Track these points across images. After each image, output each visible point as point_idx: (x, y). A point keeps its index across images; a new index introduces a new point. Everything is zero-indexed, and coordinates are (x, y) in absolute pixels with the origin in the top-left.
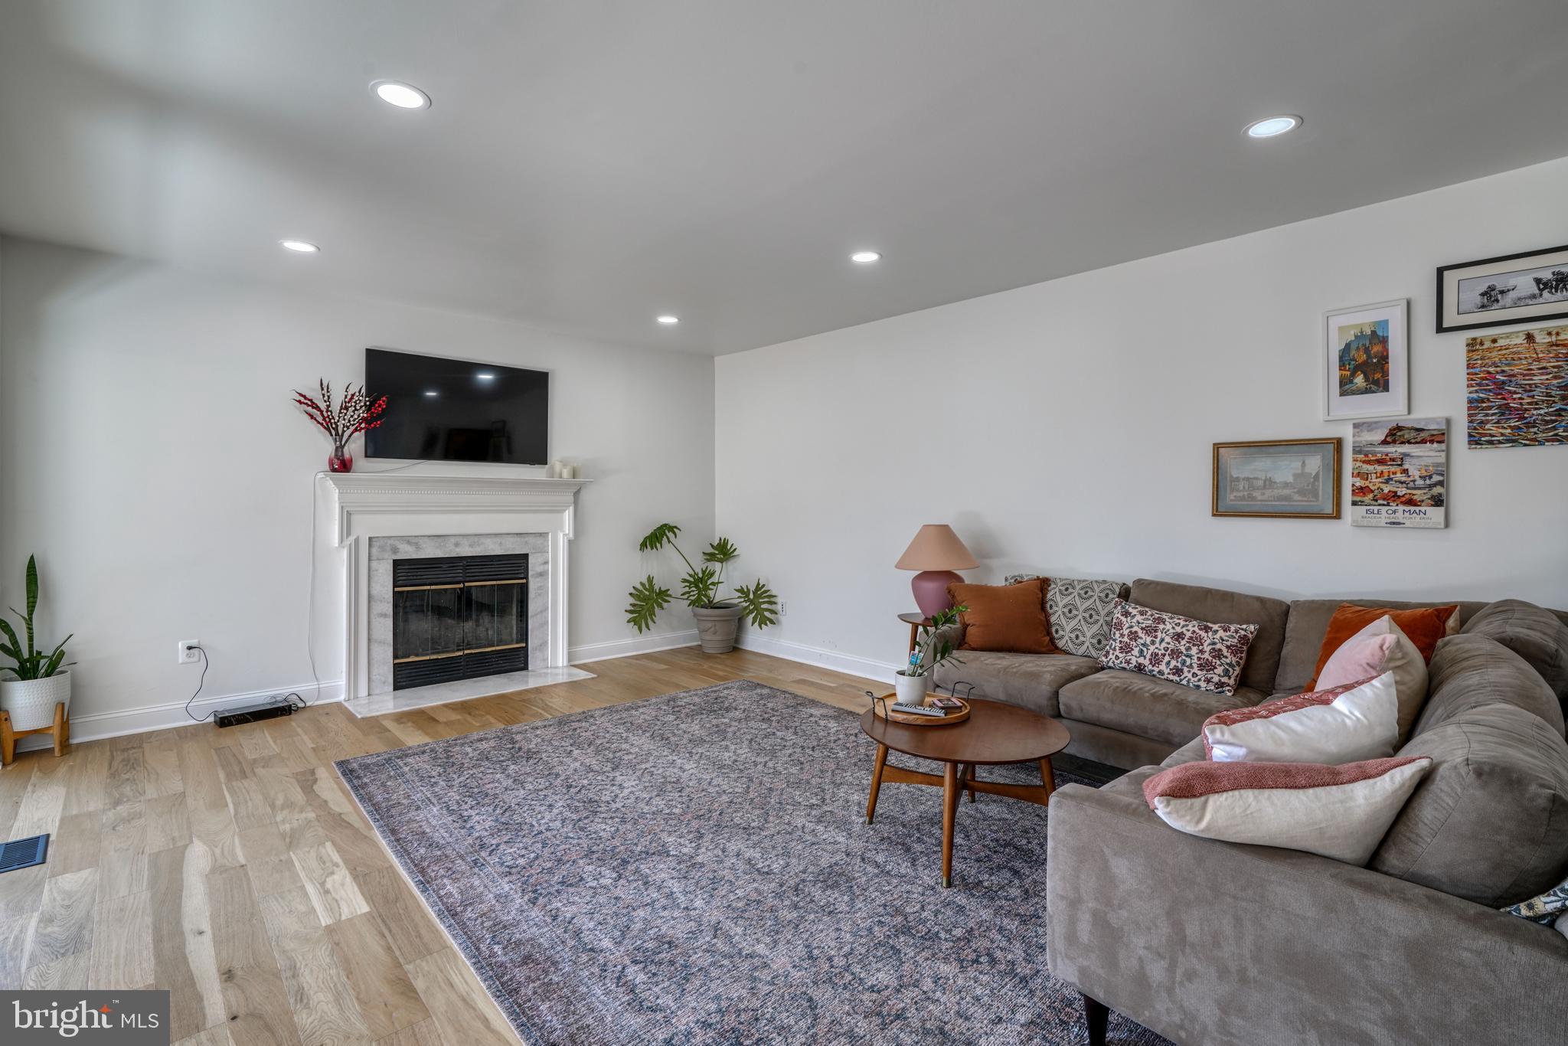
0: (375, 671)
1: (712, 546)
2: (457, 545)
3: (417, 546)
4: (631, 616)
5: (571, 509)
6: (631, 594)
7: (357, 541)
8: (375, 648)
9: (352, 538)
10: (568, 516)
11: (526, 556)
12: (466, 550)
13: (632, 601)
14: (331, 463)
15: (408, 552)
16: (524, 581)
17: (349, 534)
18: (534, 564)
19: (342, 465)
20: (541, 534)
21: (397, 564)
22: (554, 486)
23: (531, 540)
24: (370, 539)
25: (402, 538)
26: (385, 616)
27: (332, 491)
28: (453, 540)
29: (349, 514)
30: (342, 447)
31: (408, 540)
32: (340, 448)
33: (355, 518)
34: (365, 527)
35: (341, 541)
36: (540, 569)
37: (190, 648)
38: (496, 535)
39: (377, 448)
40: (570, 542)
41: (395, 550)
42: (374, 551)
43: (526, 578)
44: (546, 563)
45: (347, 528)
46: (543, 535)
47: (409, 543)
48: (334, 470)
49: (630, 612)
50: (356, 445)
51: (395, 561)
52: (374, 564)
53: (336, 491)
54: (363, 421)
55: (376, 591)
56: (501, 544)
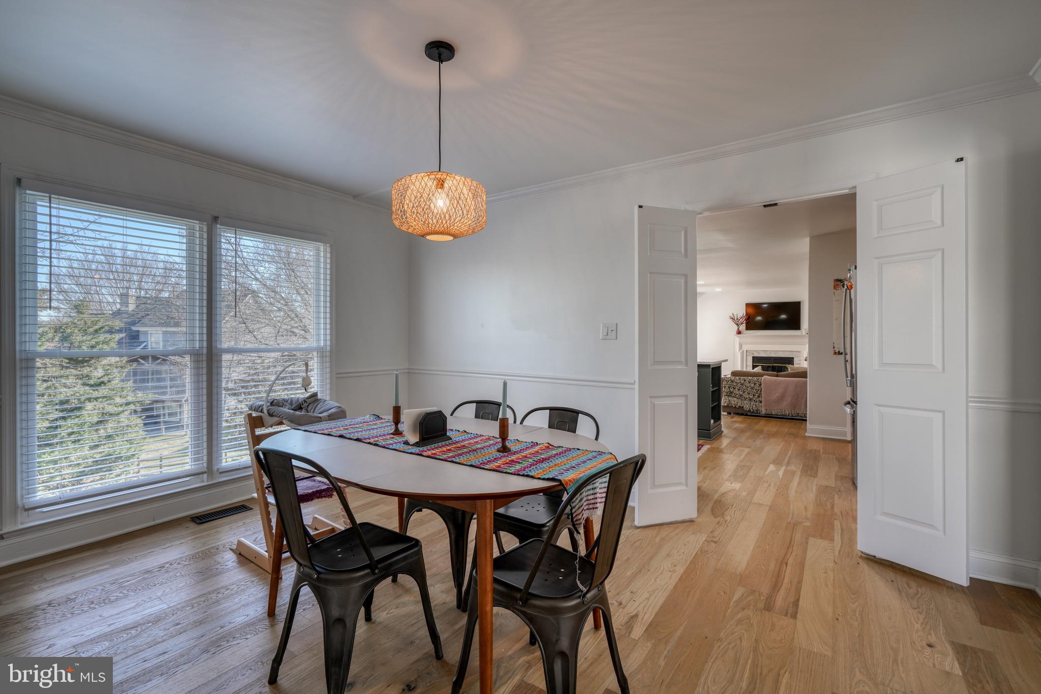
2: (770, 353)
3: (759, 353)
7: (743, 351)
9: (741, 351)
11: (793, 358)
12: (773, 355)
14: (736, 332)
15: (756, 355)
17: (741, 349)
18: (795, 360)
19: (739, 333)
21: (753, 357)
22: (801, 337)
23: (795, 353)
24: (747, 351)
27: (737, 339)
29: (741, 345)
31: (756, 351)
32: (738, 329)
33: (743, 346)
34: (745, 348)
35: (739, 350)
36: (797, 362)
38: (783, 351)
39: (748, 328)
41: (753, 354)
42: (748, 354)
43: (793, 364)
44: (800, 360)
46: (799, 352)
48: (737, 334)
50: (743, 327)
52: (748, 357)
53: (738, 339)
54: (745, 322)
55: (748, 363)
56: (784, 354)
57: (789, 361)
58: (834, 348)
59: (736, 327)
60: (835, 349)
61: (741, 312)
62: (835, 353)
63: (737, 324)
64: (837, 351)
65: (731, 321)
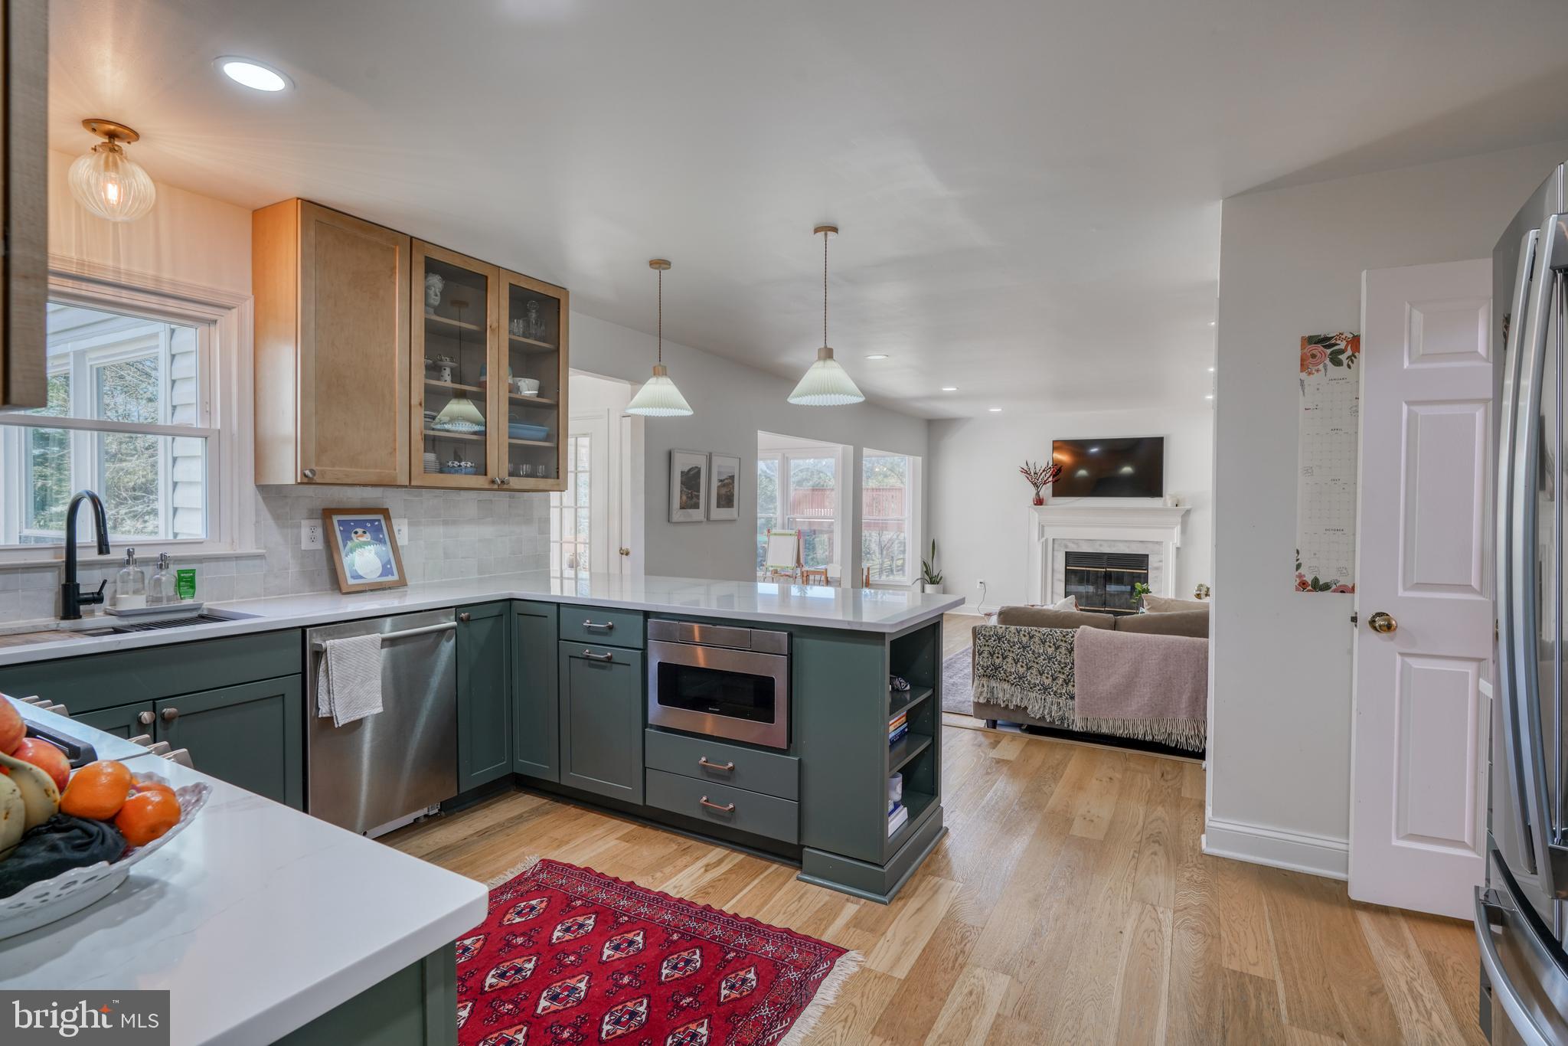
2: (1101, 545)
3: (1079, 545)
5: (1179, 527)
7: (1047, 540)
8: (1055, 596)
9: (1044, 539)
10: (1177, 530)
11: (1148, 555)
12: (1106, 549)
14: (1034, 501)
15: (1073, 548)
16: (1146, 571)
17: (1043, 536)
18: (1152, 562)
19: (1039, 502)
20: (1157, 542)
21: (1067, 553)
22: (1164, 511)
23: (1150, 545)
24: (1054, 540)
25: (1070, 540)
26: (1060, 580)
27: (1035, 515)
28: (1099, 543)
29: (1043, 526)
30: (1038, 492)
31: (1073, 541)
32: (1038, 494)
33: (1046, 528)
34: (1051, 533)
35: (1039, 540)
36: (1156, 565)
37: (981, 582)
38: (1126, 541)
39: (1056, 493)
40: (1178, 549)
41: (1066, 546)
42: (1056, 546)
43: (1147, 569)
44: (1161, 561)
45: (1042, 533)
46: (1159, 543)
47: (1073, 543)
48: (1035, 505)
50: (1047, 491)
51: (1066, 552)
52: (1056, 553)
53: (1037, 515)
54: (1050, 479)
55: (1056, 566)
56: (1129, 547)
57: (1140, 561)
58: (1298, 567)
59: (1033, 491)
60: (1302, 571)
61: (1043, 459)
62: (1303, 585)
63: (1035, 484)
64: (1309, 579)
65: (1023, 475)
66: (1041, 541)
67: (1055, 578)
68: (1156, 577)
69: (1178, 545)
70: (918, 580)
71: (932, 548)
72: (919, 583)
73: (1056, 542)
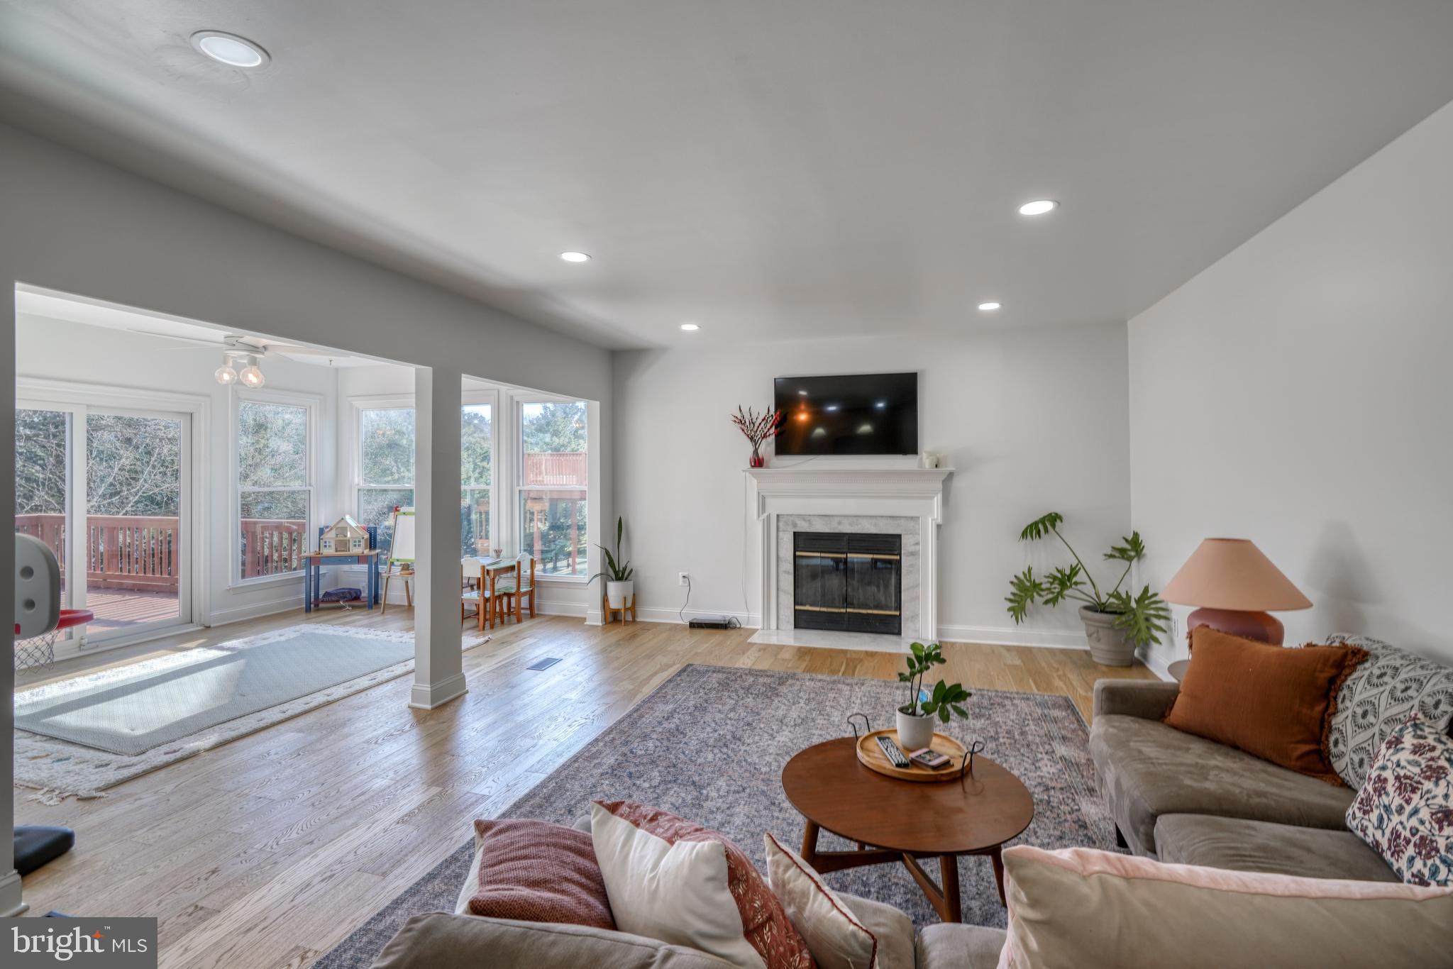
0: (782, 612)
1: (1126, 540)
2: (840, 523)
3: (810, 522)
4: (1010, 605)
5: (940, 496)
6: (1012, 583)
7: (769, 517)
8: (782, 595)
9: (765, 515)
10: (937, 501)
11: (899, 536)
12: (846, 528)
13: (1014, 590)
14: (751, 463)
15: (804, 527)
16: (898, 557)
17: (764, 511)
18: (907, 544)
19: (758, 462)
20: (912, 518)
21: (797, 535)
22: (920, 475)
23: (903, 522)
24: (778, 516)
25: (800, 516)
26: (788, 573)
27: (752, 483)
28: (837, 519)
29: (764, 498)
30: (757, 449)
31: (803, 517)
32: (756, 451)
33: (768, 501)
34: (774, 507)
35: (759, 516)
36: (912, 549)
37: (684, 577)
38: (871, 517)
39: (783, 448)
40: (939, 526)
41: (795, 525)
42: (781, 524)
43: (900, 555)
44: (917, 544)
45: (762, 507)
46: (915, 519)
47: (804, 520)
48: (752, 466)
49: (1011, 600)
50: (767, 447)
51: (795, 533)
52: (781, 534)
53: (755, 481)
54: (773, 430)
55: (782, 554)
56: (876, 525)
57: (891, 543)
59: (749, 448)
61: (763, 405)
63: (752, 439)
65: (736, 429)
66: (762, 518)
67: (781, 569)
68: (911, 566)
69: (940, 521)
70: (596, 576)
71: (618, 529)
72: (598, 580)
73: (781, 519)
